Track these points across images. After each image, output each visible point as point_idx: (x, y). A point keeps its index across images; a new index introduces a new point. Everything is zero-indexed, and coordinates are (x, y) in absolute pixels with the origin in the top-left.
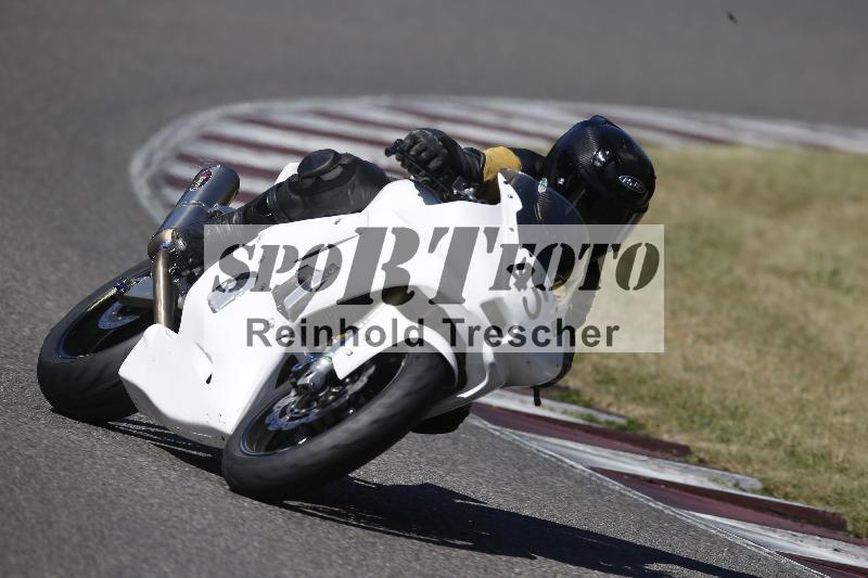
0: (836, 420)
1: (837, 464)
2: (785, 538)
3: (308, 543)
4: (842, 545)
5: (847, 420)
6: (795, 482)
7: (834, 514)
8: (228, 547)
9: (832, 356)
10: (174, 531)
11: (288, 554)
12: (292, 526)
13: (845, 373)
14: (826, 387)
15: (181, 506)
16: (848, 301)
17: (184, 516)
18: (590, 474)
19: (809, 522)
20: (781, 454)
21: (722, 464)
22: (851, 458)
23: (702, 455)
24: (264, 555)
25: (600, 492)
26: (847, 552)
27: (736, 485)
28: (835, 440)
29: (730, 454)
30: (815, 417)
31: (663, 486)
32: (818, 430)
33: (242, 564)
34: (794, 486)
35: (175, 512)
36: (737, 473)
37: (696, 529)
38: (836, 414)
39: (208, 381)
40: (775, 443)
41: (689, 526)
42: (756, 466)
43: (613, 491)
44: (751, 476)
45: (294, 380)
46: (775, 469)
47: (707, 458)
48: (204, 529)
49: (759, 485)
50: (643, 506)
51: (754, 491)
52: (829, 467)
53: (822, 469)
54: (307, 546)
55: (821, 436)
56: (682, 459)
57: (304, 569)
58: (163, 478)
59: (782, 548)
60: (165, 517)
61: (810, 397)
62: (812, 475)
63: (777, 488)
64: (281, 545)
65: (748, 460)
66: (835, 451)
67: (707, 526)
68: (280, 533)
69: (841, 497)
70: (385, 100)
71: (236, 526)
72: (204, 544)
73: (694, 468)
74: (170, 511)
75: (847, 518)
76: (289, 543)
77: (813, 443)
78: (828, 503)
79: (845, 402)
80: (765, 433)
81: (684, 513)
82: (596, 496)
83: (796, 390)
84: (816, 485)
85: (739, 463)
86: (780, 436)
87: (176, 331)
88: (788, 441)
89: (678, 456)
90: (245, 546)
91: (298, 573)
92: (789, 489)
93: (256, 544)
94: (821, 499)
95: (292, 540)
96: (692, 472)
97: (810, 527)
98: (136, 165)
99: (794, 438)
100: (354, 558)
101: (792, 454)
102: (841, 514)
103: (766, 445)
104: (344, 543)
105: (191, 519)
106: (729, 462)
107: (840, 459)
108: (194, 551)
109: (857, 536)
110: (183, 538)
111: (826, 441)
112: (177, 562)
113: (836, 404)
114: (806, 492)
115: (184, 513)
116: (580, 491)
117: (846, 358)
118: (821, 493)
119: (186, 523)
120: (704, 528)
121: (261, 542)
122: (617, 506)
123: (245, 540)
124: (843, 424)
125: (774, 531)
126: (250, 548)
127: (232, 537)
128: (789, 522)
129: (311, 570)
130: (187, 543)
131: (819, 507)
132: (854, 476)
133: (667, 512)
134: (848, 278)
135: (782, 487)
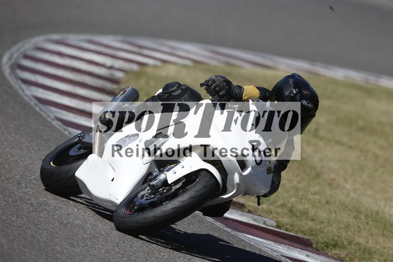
0: (312, 197)
1: (311, 217)
2: (285, 249)
3: (68, 235)
4: (310, 254)
5: (317, 197)
6: (291, 224)
7: (307, 239)
8: (32, 234)
9: (313, 168)
10: (8, 225)
11: (59, 239)
12: (62, 227)
13: (318, 176)
14: (309, 181)
15: (12, 214)
16: (321, 144)
17: (13, 219)
18: (199, 213)
19: (296, 242)
20: (286, 210)
21: (259, 213)
22: (317, 214)
23: (250, 208)
24: (48, 239)
25: (203, 222)
26: (312, 257)
27: (264, 223)
28: (310, 206)
29: (263, 209)
30: (302, 195)
31: (231, 221)
32: (303, 201)
33: (38, 243)
34: (291, 226)
35: (9, 217)
36: (265, 217)
37: (245, 242)
38: (312, 194)
39: (112, 180)
40: (283, 206)
41: (242, 240)
42: (274, 215)
43: (209, 221)
44: (272, 219)
45: (149, 183)
46: (282, 217)
47: (252, 210)
48: (22, 226)
49: (275, 224)
50: (222, 229)
51: (272, 226)
52: (307, 218)
53: (304, 218)
54: (68, 237)
55: (304, 204)
56: (241, 209)
57: (66, 247)
58: (5, 201)
59: (283, 253)
60: (5, 219)
61: (301, 186)
62: (299, 221)
63: (283, 226)
64: (56, 235)
65: (271, 212)
66: (310, 211)
67: (250, 241)
68: (56, 229)
69: (311, 232)
70: (120, 38)
71: (36, 225)
72: (21, 232)
73: (246, 214)
74: (7, 216)
75: (313, 242)
76: (60, 234)
77: (301, 207)
78: (305, 234)
79: (316, 189)
80: (279, 201)
81: (240, 234)
82: (201, 223)
83: (295, 182)
84: (301, 225)
85: (267, 213)
86: (286, 202)
87: (101, 158)
88: (289, 205)
89: (239, 208)
90: (40, 235)
91: (63, 248)
92: (288, 227)
93: (45, 234)
94: (302, 232)
95: (62, 234)
96: (245, 216)
97: (297, 245)
98: (5, 59)
99: (292, 203)
100: (89, 244)
101: (291, 211)
102: (310, 240)
103: (279, 206)
104: (85, 236)
105: (17, 220)
106: (262, 212)
107: (312, 215)
108: (16, 235)
109: (318, 250)
110: (12, 229)
111: (306, 206)
112: (8, 239)
113: (313, 190)
114: (296, 229)
115: (14, 217)
116: (194, 221)
117: (318, 169)
118: (302, 230)
119: (14, 222)
120: (249, 242)
121: (47, 233)
122: (210, 228)
123: (40, 232)
124: (315, 199)
125: (280, 245)
126: (42, 235)
127: (34, 230)
128: (287, 242)
129: (69, 248)
130: (14, 231)
131: (301, 235)
132: (317, 222)
133: (232, 233)
134: (322, 133)
135: (285, 225)
